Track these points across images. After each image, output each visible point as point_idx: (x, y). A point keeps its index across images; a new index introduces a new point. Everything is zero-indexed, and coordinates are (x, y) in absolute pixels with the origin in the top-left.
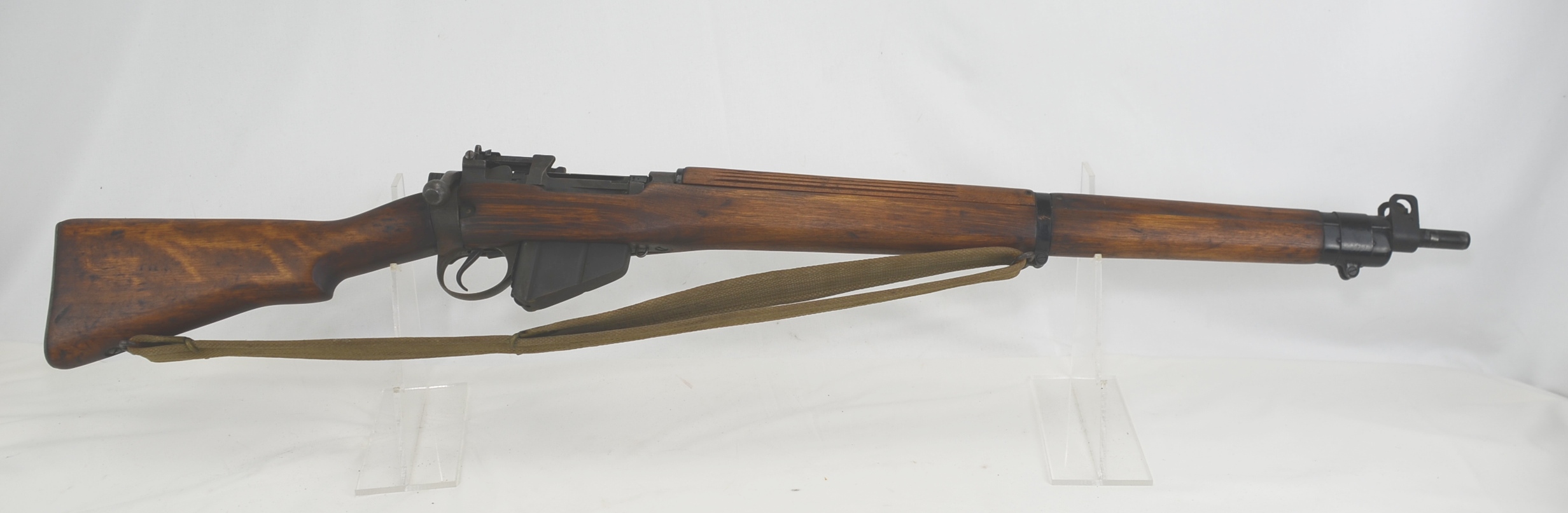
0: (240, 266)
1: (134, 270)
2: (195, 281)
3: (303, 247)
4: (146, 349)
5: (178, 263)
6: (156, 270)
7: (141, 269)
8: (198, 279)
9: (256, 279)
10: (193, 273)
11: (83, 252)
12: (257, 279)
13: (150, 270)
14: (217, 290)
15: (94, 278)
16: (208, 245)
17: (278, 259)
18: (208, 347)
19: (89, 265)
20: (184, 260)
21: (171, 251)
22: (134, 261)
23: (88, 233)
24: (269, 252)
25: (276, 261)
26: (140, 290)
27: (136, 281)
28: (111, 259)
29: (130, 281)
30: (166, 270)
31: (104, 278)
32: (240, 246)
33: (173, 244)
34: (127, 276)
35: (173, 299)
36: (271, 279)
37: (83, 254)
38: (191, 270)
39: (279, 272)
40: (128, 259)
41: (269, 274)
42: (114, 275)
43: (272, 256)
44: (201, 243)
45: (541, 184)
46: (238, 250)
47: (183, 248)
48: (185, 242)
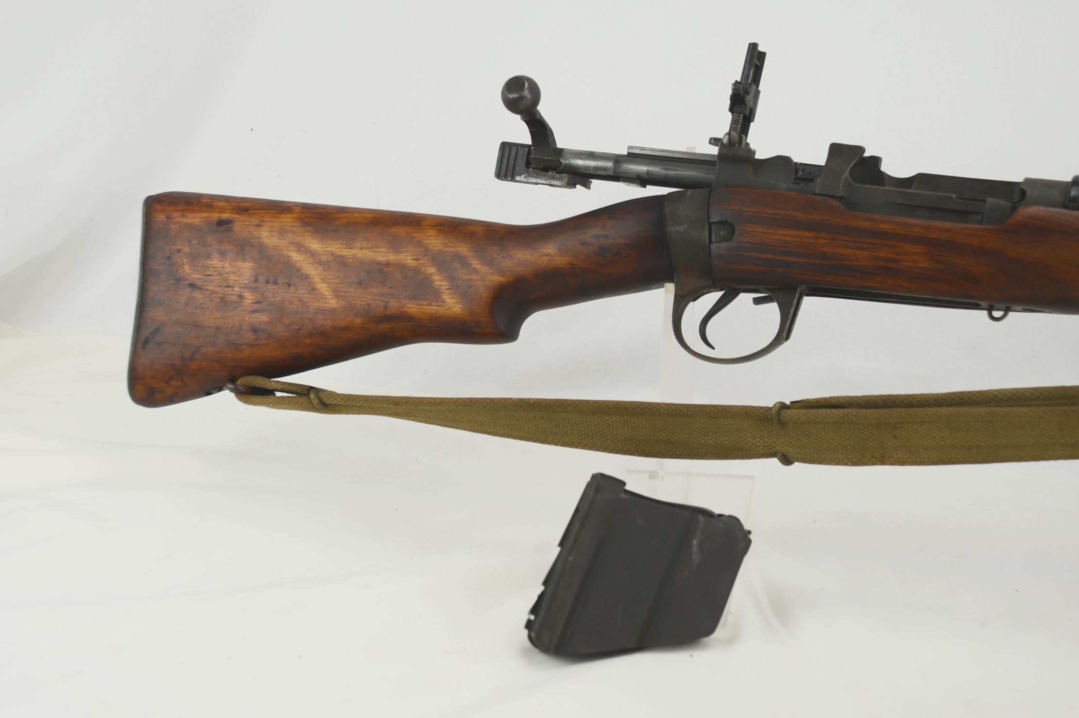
0: (391, 288)
1: (246, 282)
2: (327, 305)
3: (479, 267)
4: (259, 399)
5: (306, 277)
6: (275, 283)
7: (256, 281)
8: (333, 303)
9: (412, 310)
10: (326, 293)
11: (179, 247)
12: (412, 308)
13: (268, 282)
14: (358, 321)
15: (192, 286)
16: (347, 253)
17: (443, 283)
18: (340, 403)
19: (187, 268)
20: (313, 271)
21: (295, 256)
22: (246, 268)
23: (184, 220)
24: (432, 270)
25: (441, 285)
26: (254, 311)
27: (249, 297)
28: (215, 262)
29: (241, 297)
30: (289, 285)
31: (207, 290)
32: (392, 257)
33: (300, 248)
34: (236, 289)
35: (299, 330)
36: (433, 312)
37: (179, 250)
38: (323, 287)
39: (444, 302)
40: (238, 263)
41: (430, 305)
42: (220, 286)
43: (436, 278)
44: (336, 247)
45: (840, 195)
46: (388, 264)
47: (312, 254)
48: (315, 245)
